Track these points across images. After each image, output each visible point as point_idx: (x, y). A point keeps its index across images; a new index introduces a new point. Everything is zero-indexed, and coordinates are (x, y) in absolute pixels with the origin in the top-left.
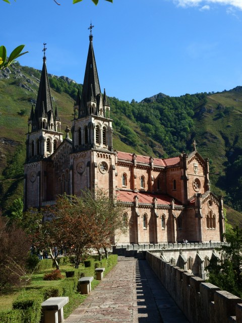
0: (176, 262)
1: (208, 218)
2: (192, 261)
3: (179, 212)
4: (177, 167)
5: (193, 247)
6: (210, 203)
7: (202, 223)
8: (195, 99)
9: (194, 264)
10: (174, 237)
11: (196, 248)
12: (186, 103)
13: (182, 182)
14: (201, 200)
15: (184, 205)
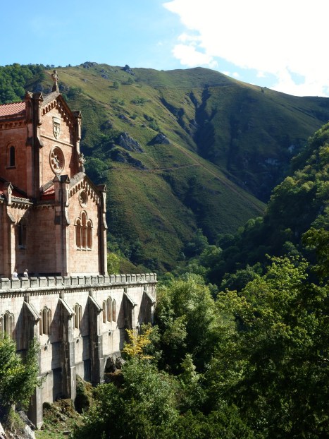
0: (16, 320)
1: (78, 227)
2: (50, 315)
3: (22, 212)
4: (19, 119)
5: (52, 286)
6: (84, 198)
7: (67, 236)
8: (27, 71)
9: (54, 320)
10: (10, 264)
11: (59, 286)
12: (13, 77)
13: (29, 150)
14: (68, 189)
15: (32, 199)
